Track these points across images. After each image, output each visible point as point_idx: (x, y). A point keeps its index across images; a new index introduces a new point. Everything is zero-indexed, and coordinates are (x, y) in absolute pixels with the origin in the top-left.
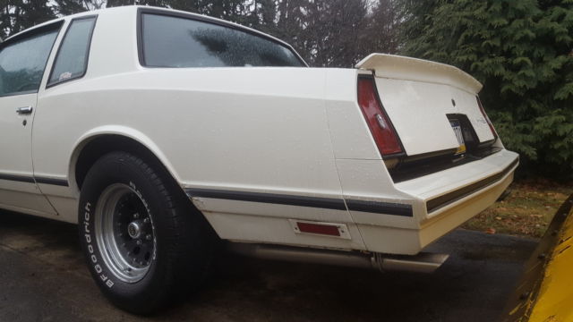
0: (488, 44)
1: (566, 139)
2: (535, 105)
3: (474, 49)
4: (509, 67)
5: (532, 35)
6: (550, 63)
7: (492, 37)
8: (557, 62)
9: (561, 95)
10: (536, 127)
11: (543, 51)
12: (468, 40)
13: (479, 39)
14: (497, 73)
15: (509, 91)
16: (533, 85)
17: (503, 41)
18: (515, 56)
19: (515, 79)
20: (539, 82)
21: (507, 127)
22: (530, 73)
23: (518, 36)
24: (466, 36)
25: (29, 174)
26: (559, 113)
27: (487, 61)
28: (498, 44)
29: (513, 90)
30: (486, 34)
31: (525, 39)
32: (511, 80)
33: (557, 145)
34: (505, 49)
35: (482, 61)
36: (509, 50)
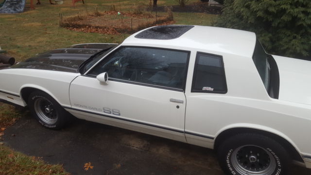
3: (290, 2)
14: (299, 16)
15: (302, 24)
18: (308, 7)
19: (306, 19)
27: (296, 10)
34: (305, 3)
36: (307, 4)
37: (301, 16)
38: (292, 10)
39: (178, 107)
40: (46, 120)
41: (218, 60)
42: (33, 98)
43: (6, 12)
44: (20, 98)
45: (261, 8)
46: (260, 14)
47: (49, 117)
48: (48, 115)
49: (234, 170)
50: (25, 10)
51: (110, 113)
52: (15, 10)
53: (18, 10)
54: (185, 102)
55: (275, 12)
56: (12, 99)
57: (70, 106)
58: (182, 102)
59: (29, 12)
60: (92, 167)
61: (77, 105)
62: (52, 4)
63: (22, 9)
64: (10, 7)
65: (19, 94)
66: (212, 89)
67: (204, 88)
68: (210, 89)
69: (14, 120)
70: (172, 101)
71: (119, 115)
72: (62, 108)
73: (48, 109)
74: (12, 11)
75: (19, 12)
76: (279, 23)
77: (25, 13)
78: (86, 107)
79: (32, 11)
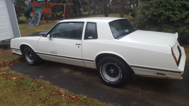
0: (168, 8)
1: (187, 34)
2: (179, 24)
3: (164, 8)
4: (173, 14)
5: (180, 5)
6: (184, 13)
7: (169, 6)
8: (186, 13)
9: (186, 22)
10: (179, 30)
11: (182, 9)
12: (162, 6)
13: (166, 6)
14: (170, 16)
15: (173, 20)
16: (179, 19)
17: (172, 7)
18: (175, 11)
19: (175, 17)
20: (181, 18)
21: (172, 30)
22: (179, 16)
23: (177, 6)
24: (162, 5)
25: (81, 58)
26: (186, 27)
27: (168, 13)
28: (171, 8)
29: (174, 20)
30: (168, 4)
31: (178, 6)
32: (174, 18)
33: (184, 35)
34: (173, 9)
35: (166, 12)
36: (174, 9)
37: (171, 15)
38: (166, 13)
39: (79, 47)
40: (29, 60)
41: (94, 25)
42: (25, 50)
43: (30, 26)
44: (20, 51)
45: (149, 13)
46: (149, 16)
47: (31, 60)
48: (30, 58)
49: (104, 77)
50: (39, 25)
51: (53, 53)
52: (34, 25)
53: (36, 25)
54: (81, 44)
55: (157, 15)
56: (17, 52)
57: (38, 52)
58: (80, 45)
59: (41, 26)
60: (43, 77)
61: (40, 51)
62: (54, 22)
63: (38, 24)
64: (32, 23)
65: (19, 48)
66: (92, 38)
67: (89, 37)
68: (91, 37)
69: (17, 62)
70: (77, 44)
71: (57, 54)
72: (35, 53)
73: (30, 55)
74: (33, 25)
75: (36, 26)
76: (161, 21)
77: (39, 26)
78: (44, 51)
79: (42, 25)
